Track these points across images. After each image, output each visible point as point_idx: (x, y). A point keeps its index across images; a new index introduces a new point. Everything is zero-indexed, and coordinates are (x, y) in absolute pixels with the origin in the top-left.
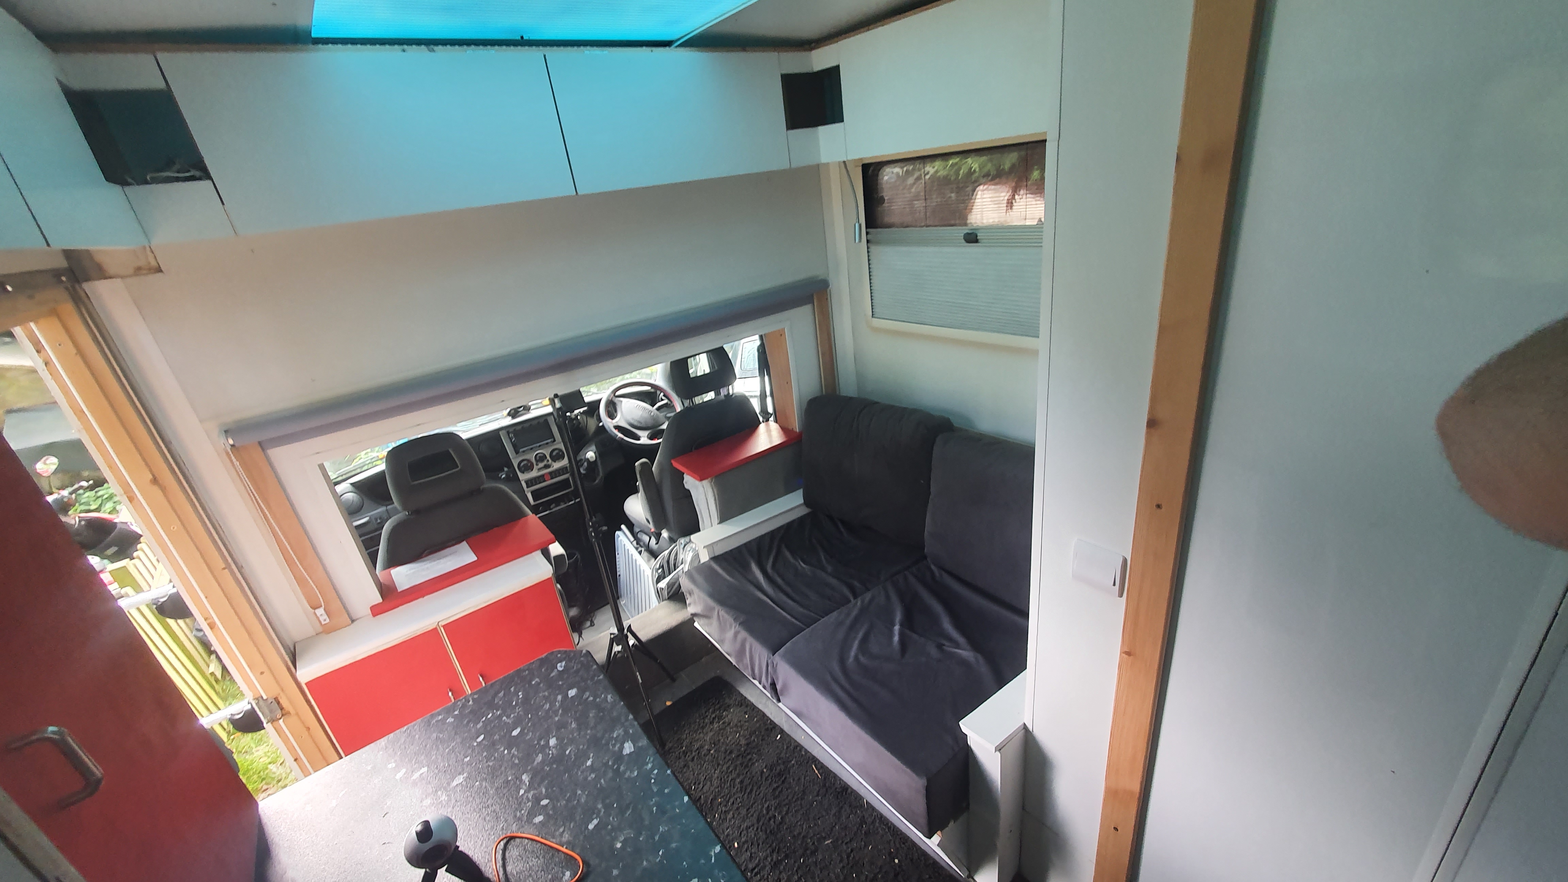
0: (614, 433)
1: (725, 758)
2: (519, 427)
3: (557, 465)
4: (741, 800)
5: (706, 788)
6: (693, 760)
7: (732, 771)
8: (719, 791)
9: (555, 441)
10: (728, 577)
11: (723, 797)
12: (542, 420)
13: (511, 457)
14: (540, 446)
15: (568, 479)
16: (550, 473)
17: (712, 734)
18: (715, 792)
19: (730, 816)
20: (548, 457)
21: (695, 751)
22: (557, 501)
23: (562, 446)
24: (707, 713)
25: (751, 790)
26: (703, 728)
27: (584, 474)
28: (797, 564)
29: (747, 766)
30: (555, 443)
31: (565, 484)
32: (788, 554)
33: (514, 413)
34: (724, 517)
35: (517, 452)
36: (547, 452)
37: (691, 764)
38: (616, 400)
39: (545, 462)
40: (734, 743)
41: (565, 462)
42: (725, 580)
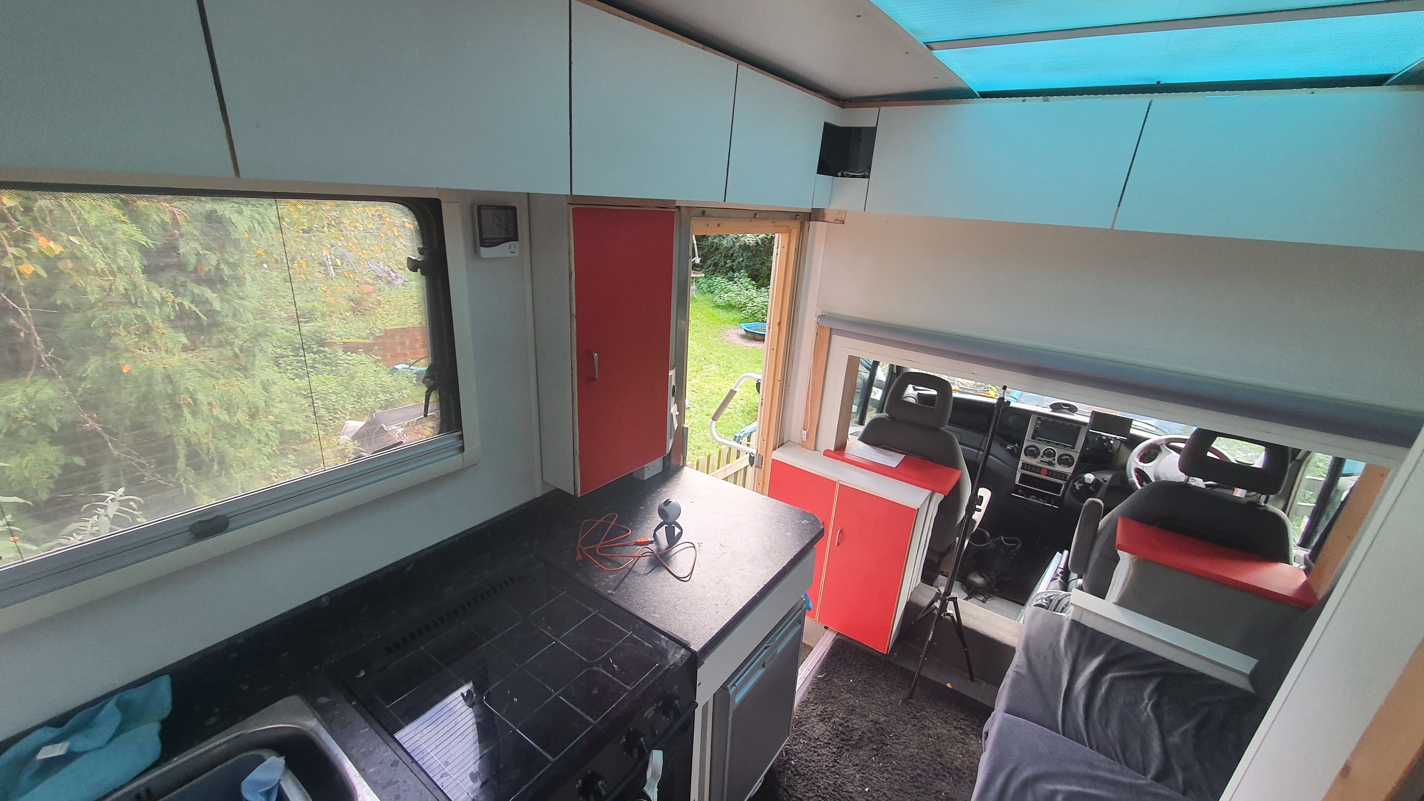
0: (1131, 473)
1: (931, 752)
2: (1050, 420)
3: (1059, 468)
4: (905, 781)
5: (898, 747)
6: (915, 725)
7: (924, 762)
8: (900, 758)
9: (1073, 448)
10: (1062, 643)
11: (898, 763)
12: (1076, 425)
13: (1026, 438)
14: (1057, 444)
15: (1061, 485)
16: (1049, 470)
17: (946, 732)
18: (898, 755)
19: (886, 775)
20: (1056, 458)
21: (922, 725)
22: (1040, 495)
23: (1076, 457)
24: (961, 721)
25: (918, 788)
26: (946, 722)
27: (1076, 490)
28: (1146, 701)
29: (937, 775)
30: (1073, 450)
31: (1056, 487)
32: (1150, 688)
33: (1055, 407)
34: (1123, 602)
35: (1033, 438)
36: (1059, 452)
37: (909, 726)
38: (1164, 448)
39: (1051, 459)
40: (951, 755)
41: (1069, 470)
42: (1058, 643)
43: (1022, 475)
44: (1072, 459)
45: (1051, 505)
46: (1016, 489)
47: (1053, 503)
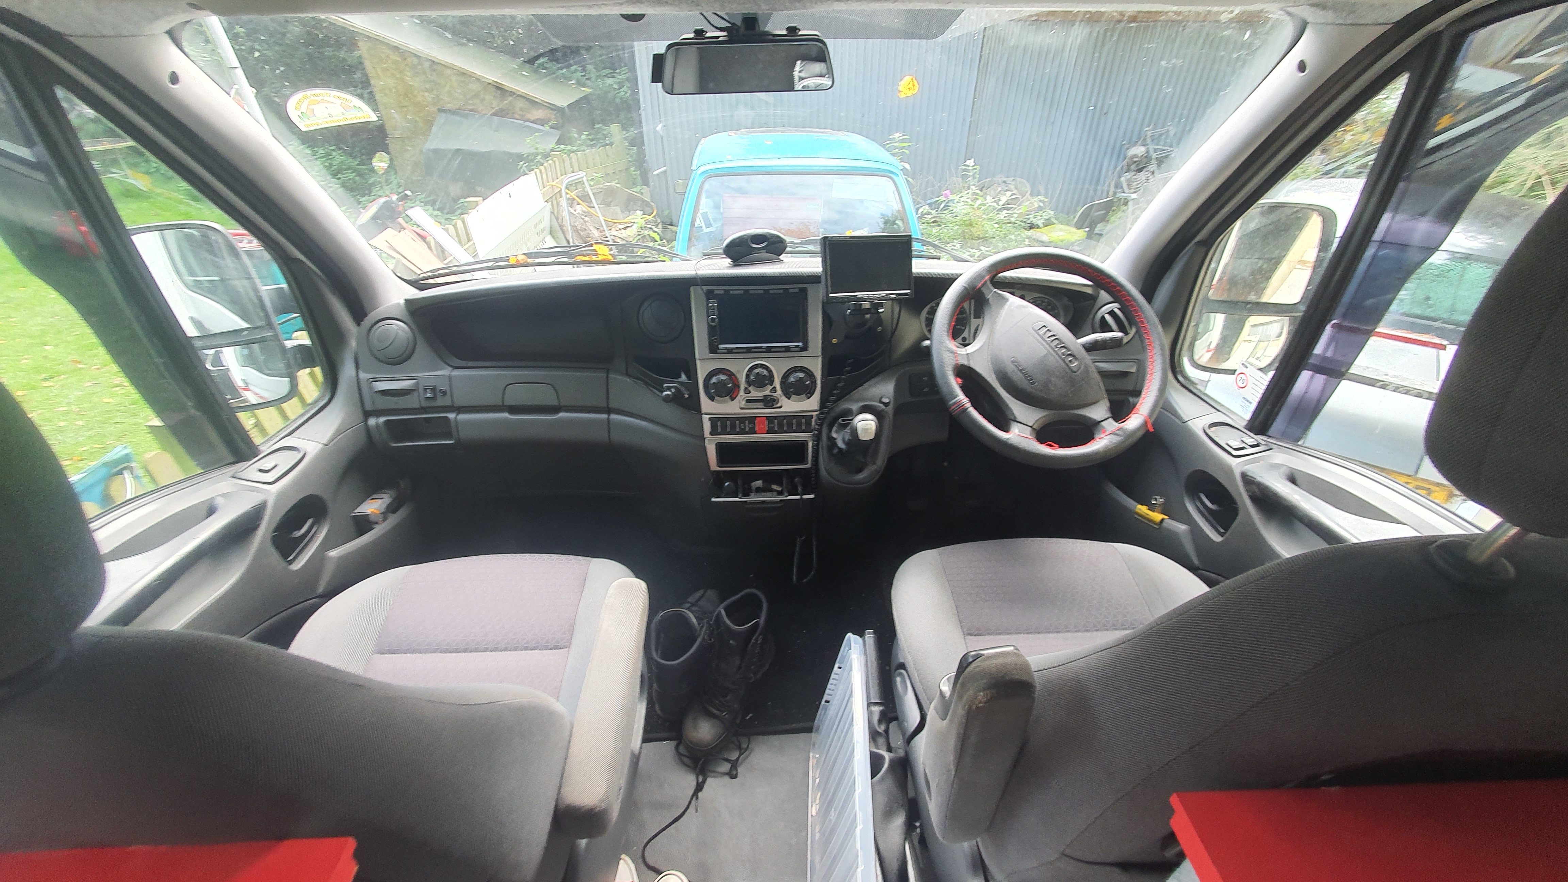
2: (736, 289)
3: (790, 406)
9: (805, 348)
12: (794, 288)
13: (697, 356)
14: (769, 350)
15: (803, 445)
16: (770, 419)
20: (777, 382)
22: (769, 482)
23: (816, 367)
30: (805, 353)
33: (739, 252)
35: (713, 349)
36: (778, 367)
39: (766, 391)
41: (811, 404)
43: (720, 447)
44: (810, 374)
45: (798, 497)
46: (718, 482)
47: (800, 489)
